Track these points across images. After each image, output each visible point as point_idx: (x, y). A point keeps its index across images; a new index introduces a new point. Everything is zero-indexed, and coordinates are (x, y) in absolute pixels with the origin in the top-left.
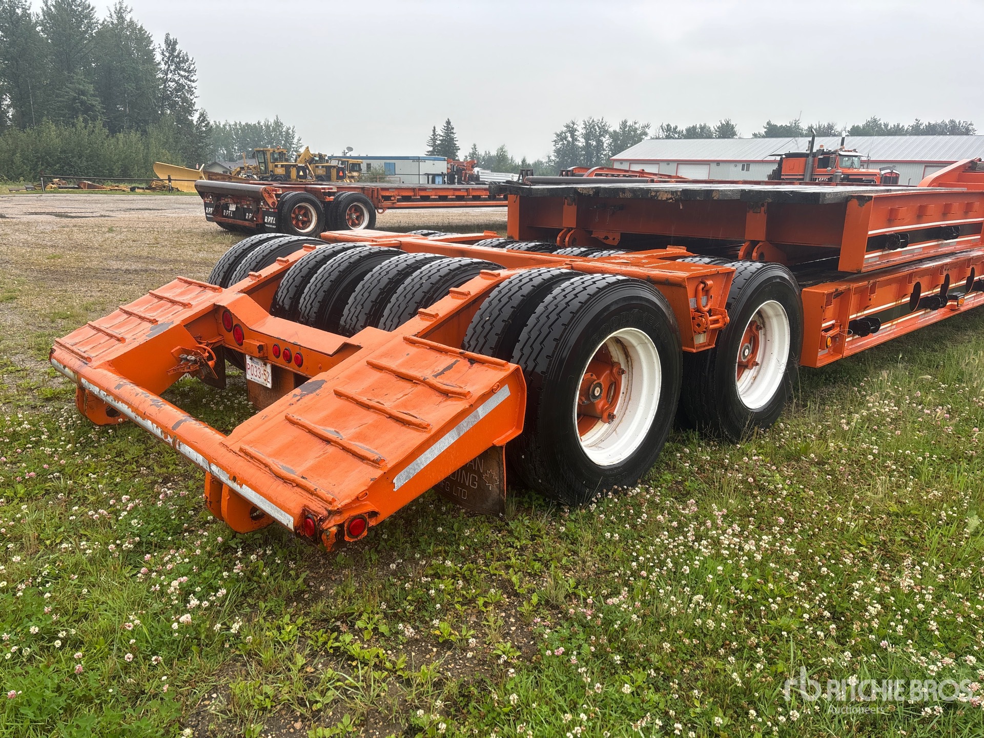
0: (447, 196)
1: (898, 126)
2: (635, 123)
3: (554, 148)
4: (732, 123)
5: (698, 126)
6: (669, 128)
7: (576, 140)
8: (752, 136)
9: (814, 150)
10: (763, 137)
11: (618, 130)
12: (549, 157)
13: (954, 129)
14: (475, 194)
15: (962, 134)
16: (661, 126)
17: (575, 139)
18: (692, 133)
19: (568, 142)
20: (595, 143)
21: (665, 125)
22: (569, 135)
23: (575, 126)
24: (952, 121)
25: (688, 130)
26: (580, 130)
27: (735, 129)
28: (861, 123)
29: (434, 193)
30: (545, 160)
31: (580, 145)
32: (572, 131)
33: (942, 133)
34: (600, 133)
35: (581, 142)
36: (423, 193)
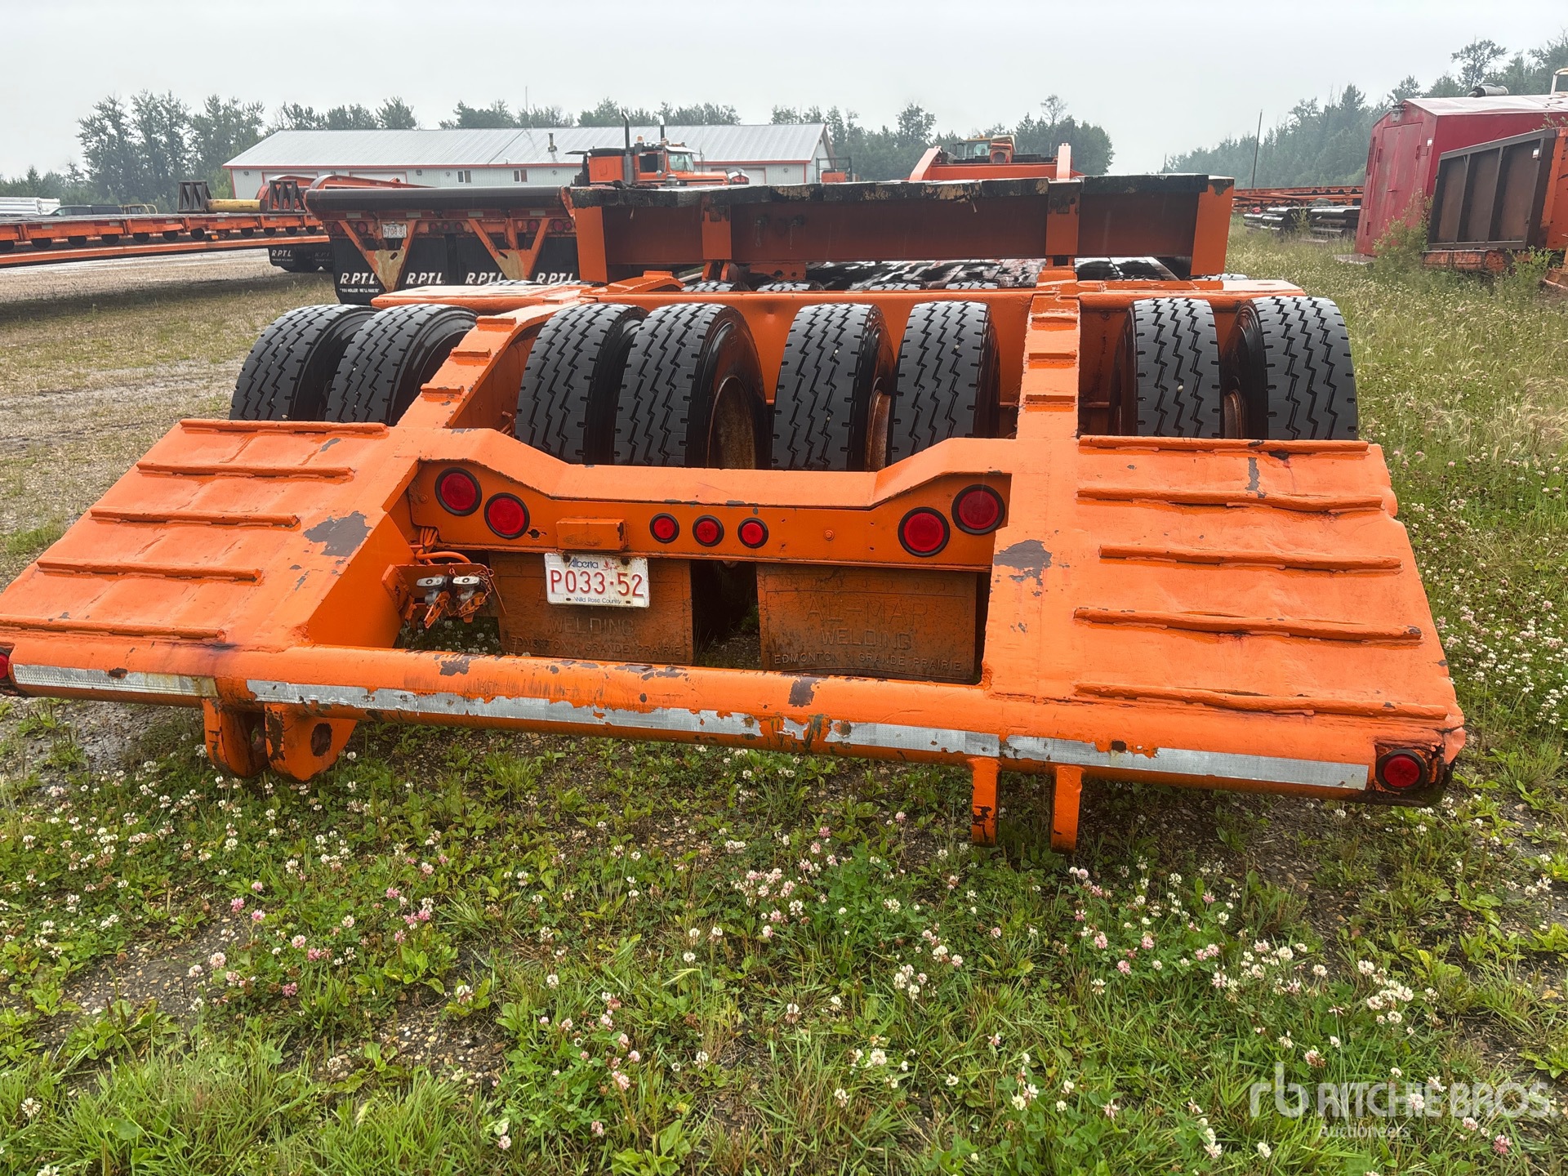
0: (84, 238)
1: (641, 113)
2: (235, 102)
3: (84, 149)
4: (405, 104)
5: (347, 109)
6: (297, 112)
7: (127, 134)
8: (439, 127)
9: (632, 145)
10: (458, 127)
11: (204, 114)
12: (72, 167)
13: (713, 117)
14: (138, 230)
15: (725, 123)
16: (284, 108)
17: (123, 132)
18: (339, 121)
19: (110, 136)
20: (164, 139)
21: (289, 106)
22: (108, 123)
23: (118, 108)
24: (708, 106)
25: (332, 115)
26: (130, 116)
27: (412, 115)
28: (592, 109)
29: (57, 232)
30: (65, 172)
31: (135, 141)
32: (115, 118)
33: (699, 123)
34: (170, 119)
35: (137, 138)
36: (36, 234)
